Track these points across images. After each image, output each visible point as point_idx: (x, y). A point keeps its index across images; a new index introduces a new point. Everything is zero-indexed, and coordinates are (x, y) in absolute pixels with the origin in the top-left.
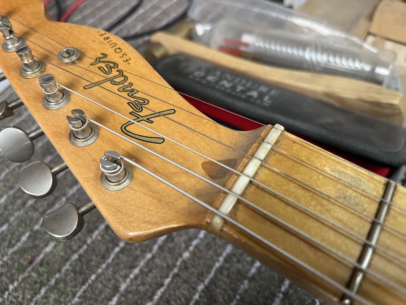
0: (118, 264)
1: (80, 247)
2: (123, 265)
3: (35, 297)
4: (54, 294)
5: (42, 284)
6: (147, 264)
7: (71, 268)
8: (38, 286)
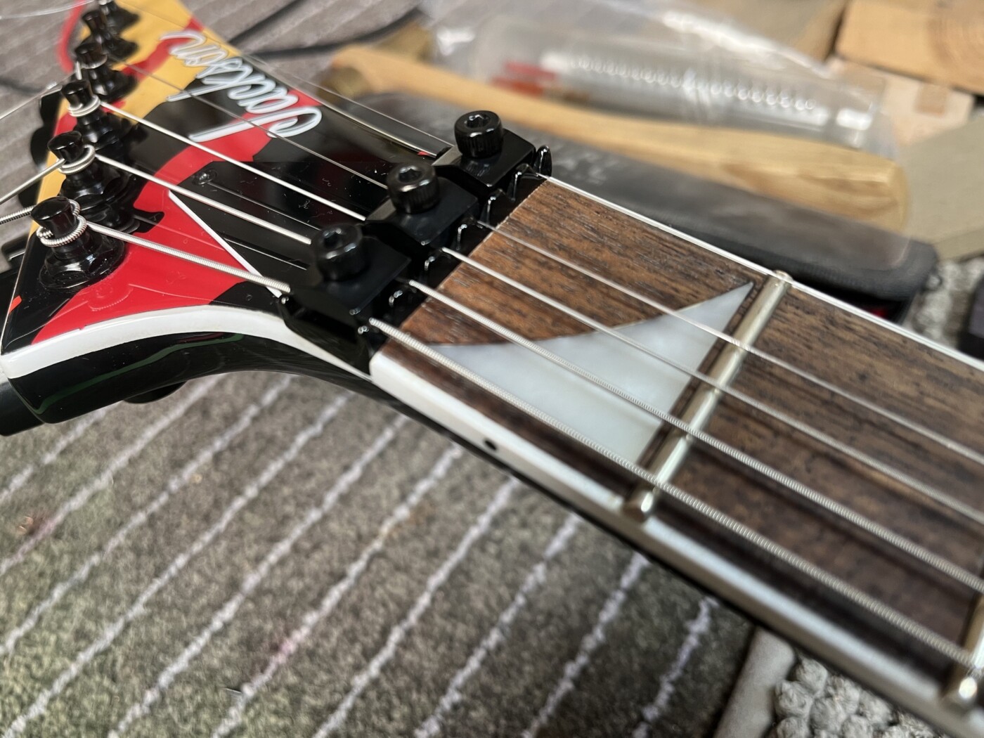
0: (240, 534)
1: (152, 498)
2: (252, 536)
3: (39, 604)
4: (86, 599)
5: (56, 578)
6: (310, 533)
7: (130, 543)
8: (48, 581)
